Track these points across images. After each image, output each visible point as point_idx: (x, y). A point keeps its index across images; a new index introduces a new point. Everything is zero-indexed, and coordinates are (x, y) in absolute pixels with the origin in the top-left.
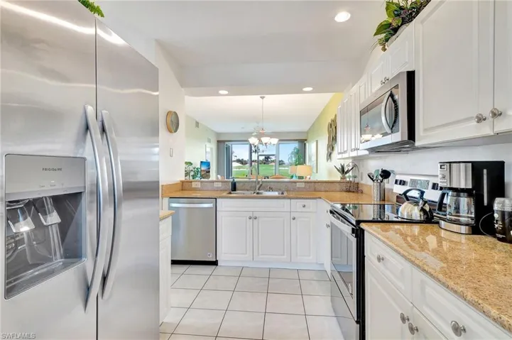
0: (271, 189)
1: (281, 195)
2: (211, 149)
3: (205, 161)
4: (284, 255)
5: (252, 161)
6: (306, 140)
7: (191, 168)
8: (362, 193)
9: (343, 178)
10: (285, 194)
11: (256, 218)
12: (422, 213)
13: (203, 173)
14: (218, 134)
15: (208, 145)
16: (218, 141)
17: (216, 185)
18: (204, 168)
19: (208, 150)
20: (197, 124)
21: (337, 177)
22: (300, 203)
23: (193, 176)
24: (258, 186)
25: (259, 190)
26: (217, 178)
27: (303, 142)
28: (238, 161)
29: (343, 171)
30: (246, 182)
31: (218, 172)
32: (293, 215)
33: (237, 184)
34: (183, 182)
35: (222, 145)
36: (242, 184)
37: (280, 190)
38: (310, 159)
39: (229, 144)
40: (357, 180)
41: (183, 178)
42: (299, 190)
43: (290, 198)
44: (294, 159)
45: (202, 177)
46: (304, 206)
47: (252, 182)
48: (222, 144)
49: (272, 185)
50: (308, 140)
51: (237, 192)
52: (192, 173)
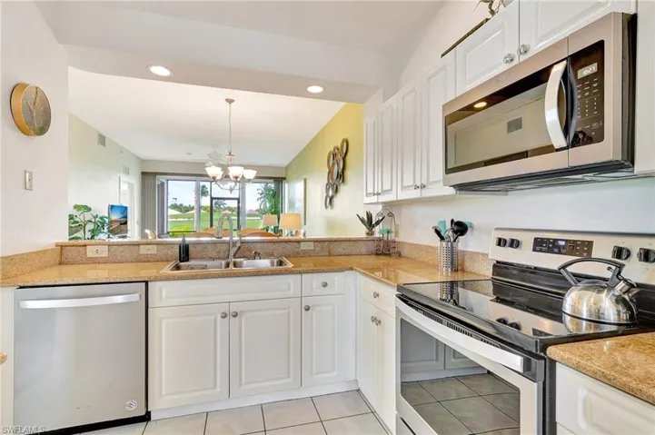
0: (257, 255)
1: (275, 267)
2: (131, 186)
3: (118, 204)
4: (289, 377)
5: (200, 208)
6: (285, 179)
7: (88, 216)
8: (400, 255)
9: (370, 233)
10: (290, 265)
11: (235, 315)
12: (620, 308)
13: (115, 226)
14: (142, 161)
15: (124, 178)
16: (143, 174)
17: (143, 250)
18: (116, 216)
19: (124, 187)
20: (102, 140)
21: (360, 231)
22: (317, 279)
23: (93, 231)
24: (233, 250)
25: (235, 257)
26: (144, 235)
27: (279, 181)
28: (174, 207)
29: (369, 222)
30: (208, 243)
31: (143, 225)
32: (306, 302)
33: (191, 248)
34: (62, 247)
35: (149, 180)
36: (200, 248)
37: (272, 255)
38: (292, 204)
39: (162, 179)
40: (392, 237)
41: (64, 238)
42: (306, 254)
43: (300, 273)
44: (268, 205)
45: (112, 232)
46: (325, 285)
47: (224, 242)
48: (151, 178)
49: (258, 248)
50: (288, 178)
51: (192, 263)
52: (90, 226)
